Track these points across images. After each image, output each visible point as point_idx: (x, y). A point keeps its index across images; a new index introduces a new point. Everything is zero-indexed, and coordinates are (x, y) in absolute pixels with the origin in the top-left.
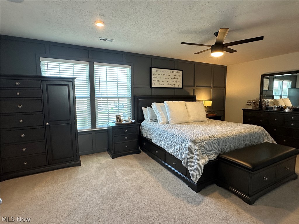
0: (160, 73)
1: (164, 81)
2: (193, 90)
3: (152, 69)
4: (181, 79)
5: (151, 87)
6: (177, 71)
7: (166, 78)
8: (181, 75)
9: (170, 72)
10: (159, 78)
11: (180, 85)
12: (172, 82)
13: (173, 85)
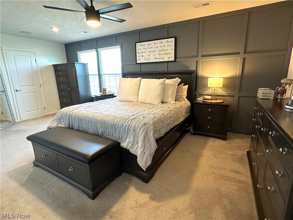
0: (145, 47)
1: (149, 55)
2: (196, 61)
3: (137, 44)
4: (172, 49)
5: (137, 64)
6: (166, 40)
7: (152, 51)
8: (173, 44)
9: (157, 43)
10: (144, 52)
11: (171, 57)
12: (160, 54)
13: (161, 58)
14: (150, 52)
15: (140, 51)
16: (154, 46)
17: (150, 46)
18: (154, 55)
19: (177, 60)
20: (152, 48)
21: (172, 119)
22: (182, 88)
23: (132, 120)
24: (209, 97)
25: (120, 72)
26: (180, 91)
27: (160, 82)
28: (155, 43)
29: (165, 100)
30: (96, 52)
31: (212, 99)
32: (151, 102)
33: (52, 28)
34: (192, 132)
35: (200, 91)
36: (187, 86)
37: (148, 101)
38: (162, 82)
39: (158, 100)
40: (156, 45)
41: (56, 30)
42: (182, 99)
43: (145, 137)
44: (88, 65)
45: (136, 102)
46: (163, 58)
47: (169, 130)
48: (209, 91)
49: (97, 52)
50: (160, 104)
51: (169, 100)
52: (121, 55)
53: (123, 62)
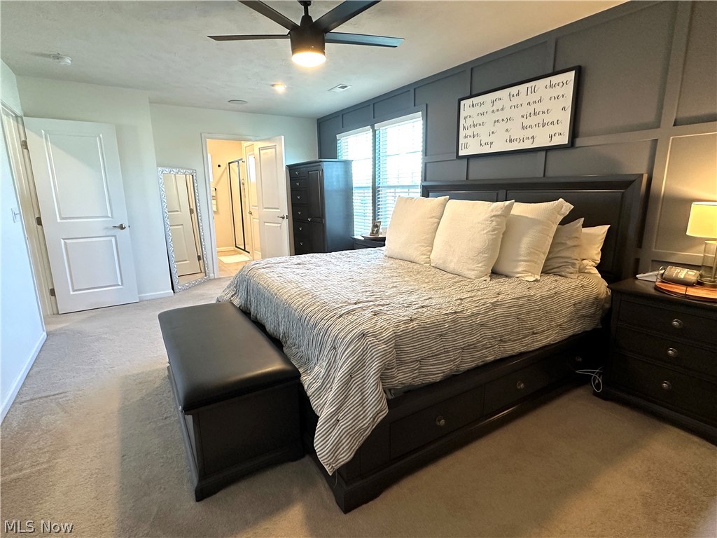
0: (482, 109)
1: (493, 133)
2: (650, 143)
3: (462, 103)
4: (564, 109)
5: (459, 157)
6: (546, 81)
7: (503, 120)
8: (569, 90)
9: (518, 94)
10: (480, 125)
11: (560, 134)
12: (523, 128)
13: (528, 138)
14: (495, 122)
15: (469, 121)
16: (508, 104)
17: (498, 105)
18: (507, 130)
19: (579, 142)
20: (502, 109)
21: (489, 333)
22: (576, 235)
23: (341, 316)
24: (692, 275)
25: (418, 180)
26: (565, 244)
27: (492, 211)
28: (513, 96)
29: (503, 268)
30: (371, 134)
31: (699, 284)
32: (458, 269)
33: (273, 85)
34: (598, 386)
35: (656, 248)
36: (603, 229)
37: (451, 266)
38: (499, 213)
39: (480, 265)
40: (515, 101)
41: (280, 88)
42: (572, 270)
43: (351, 375)
44: (353, 164)
45: (422, 263)
46: (533, 138)
47: (472, 365)
48: (695, 254)
49: (374, 131)
50: (483, 278)
51: (520, 269)
52: (423, 138)
53: (428, 153)
